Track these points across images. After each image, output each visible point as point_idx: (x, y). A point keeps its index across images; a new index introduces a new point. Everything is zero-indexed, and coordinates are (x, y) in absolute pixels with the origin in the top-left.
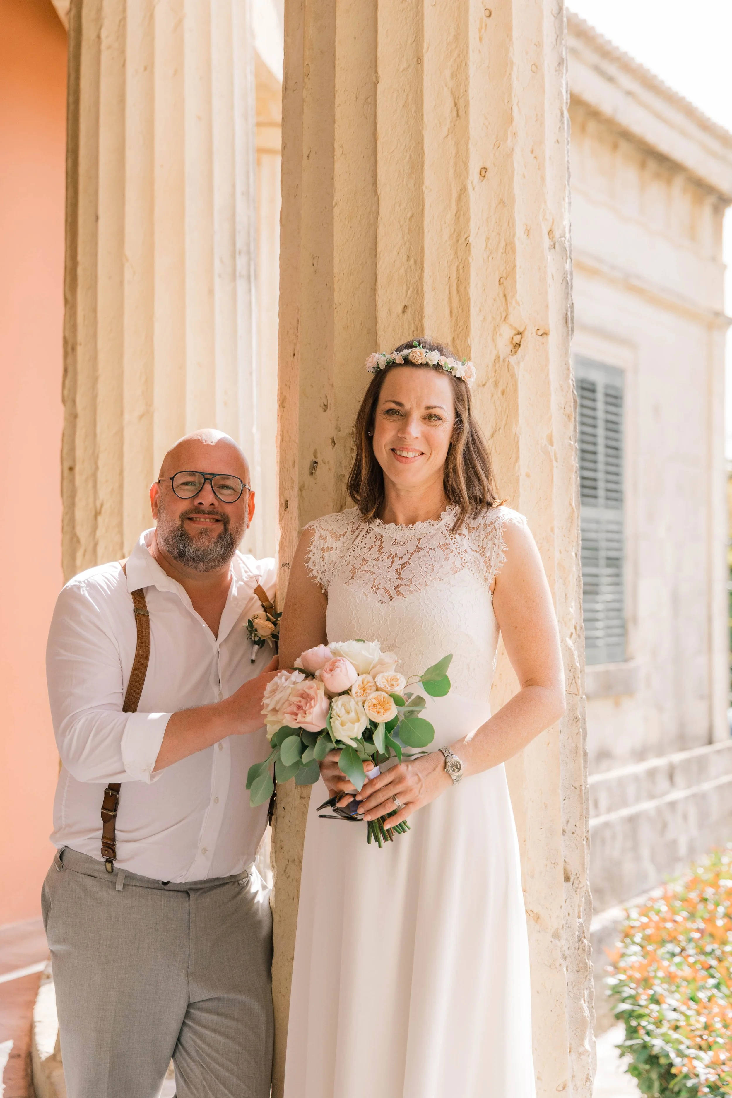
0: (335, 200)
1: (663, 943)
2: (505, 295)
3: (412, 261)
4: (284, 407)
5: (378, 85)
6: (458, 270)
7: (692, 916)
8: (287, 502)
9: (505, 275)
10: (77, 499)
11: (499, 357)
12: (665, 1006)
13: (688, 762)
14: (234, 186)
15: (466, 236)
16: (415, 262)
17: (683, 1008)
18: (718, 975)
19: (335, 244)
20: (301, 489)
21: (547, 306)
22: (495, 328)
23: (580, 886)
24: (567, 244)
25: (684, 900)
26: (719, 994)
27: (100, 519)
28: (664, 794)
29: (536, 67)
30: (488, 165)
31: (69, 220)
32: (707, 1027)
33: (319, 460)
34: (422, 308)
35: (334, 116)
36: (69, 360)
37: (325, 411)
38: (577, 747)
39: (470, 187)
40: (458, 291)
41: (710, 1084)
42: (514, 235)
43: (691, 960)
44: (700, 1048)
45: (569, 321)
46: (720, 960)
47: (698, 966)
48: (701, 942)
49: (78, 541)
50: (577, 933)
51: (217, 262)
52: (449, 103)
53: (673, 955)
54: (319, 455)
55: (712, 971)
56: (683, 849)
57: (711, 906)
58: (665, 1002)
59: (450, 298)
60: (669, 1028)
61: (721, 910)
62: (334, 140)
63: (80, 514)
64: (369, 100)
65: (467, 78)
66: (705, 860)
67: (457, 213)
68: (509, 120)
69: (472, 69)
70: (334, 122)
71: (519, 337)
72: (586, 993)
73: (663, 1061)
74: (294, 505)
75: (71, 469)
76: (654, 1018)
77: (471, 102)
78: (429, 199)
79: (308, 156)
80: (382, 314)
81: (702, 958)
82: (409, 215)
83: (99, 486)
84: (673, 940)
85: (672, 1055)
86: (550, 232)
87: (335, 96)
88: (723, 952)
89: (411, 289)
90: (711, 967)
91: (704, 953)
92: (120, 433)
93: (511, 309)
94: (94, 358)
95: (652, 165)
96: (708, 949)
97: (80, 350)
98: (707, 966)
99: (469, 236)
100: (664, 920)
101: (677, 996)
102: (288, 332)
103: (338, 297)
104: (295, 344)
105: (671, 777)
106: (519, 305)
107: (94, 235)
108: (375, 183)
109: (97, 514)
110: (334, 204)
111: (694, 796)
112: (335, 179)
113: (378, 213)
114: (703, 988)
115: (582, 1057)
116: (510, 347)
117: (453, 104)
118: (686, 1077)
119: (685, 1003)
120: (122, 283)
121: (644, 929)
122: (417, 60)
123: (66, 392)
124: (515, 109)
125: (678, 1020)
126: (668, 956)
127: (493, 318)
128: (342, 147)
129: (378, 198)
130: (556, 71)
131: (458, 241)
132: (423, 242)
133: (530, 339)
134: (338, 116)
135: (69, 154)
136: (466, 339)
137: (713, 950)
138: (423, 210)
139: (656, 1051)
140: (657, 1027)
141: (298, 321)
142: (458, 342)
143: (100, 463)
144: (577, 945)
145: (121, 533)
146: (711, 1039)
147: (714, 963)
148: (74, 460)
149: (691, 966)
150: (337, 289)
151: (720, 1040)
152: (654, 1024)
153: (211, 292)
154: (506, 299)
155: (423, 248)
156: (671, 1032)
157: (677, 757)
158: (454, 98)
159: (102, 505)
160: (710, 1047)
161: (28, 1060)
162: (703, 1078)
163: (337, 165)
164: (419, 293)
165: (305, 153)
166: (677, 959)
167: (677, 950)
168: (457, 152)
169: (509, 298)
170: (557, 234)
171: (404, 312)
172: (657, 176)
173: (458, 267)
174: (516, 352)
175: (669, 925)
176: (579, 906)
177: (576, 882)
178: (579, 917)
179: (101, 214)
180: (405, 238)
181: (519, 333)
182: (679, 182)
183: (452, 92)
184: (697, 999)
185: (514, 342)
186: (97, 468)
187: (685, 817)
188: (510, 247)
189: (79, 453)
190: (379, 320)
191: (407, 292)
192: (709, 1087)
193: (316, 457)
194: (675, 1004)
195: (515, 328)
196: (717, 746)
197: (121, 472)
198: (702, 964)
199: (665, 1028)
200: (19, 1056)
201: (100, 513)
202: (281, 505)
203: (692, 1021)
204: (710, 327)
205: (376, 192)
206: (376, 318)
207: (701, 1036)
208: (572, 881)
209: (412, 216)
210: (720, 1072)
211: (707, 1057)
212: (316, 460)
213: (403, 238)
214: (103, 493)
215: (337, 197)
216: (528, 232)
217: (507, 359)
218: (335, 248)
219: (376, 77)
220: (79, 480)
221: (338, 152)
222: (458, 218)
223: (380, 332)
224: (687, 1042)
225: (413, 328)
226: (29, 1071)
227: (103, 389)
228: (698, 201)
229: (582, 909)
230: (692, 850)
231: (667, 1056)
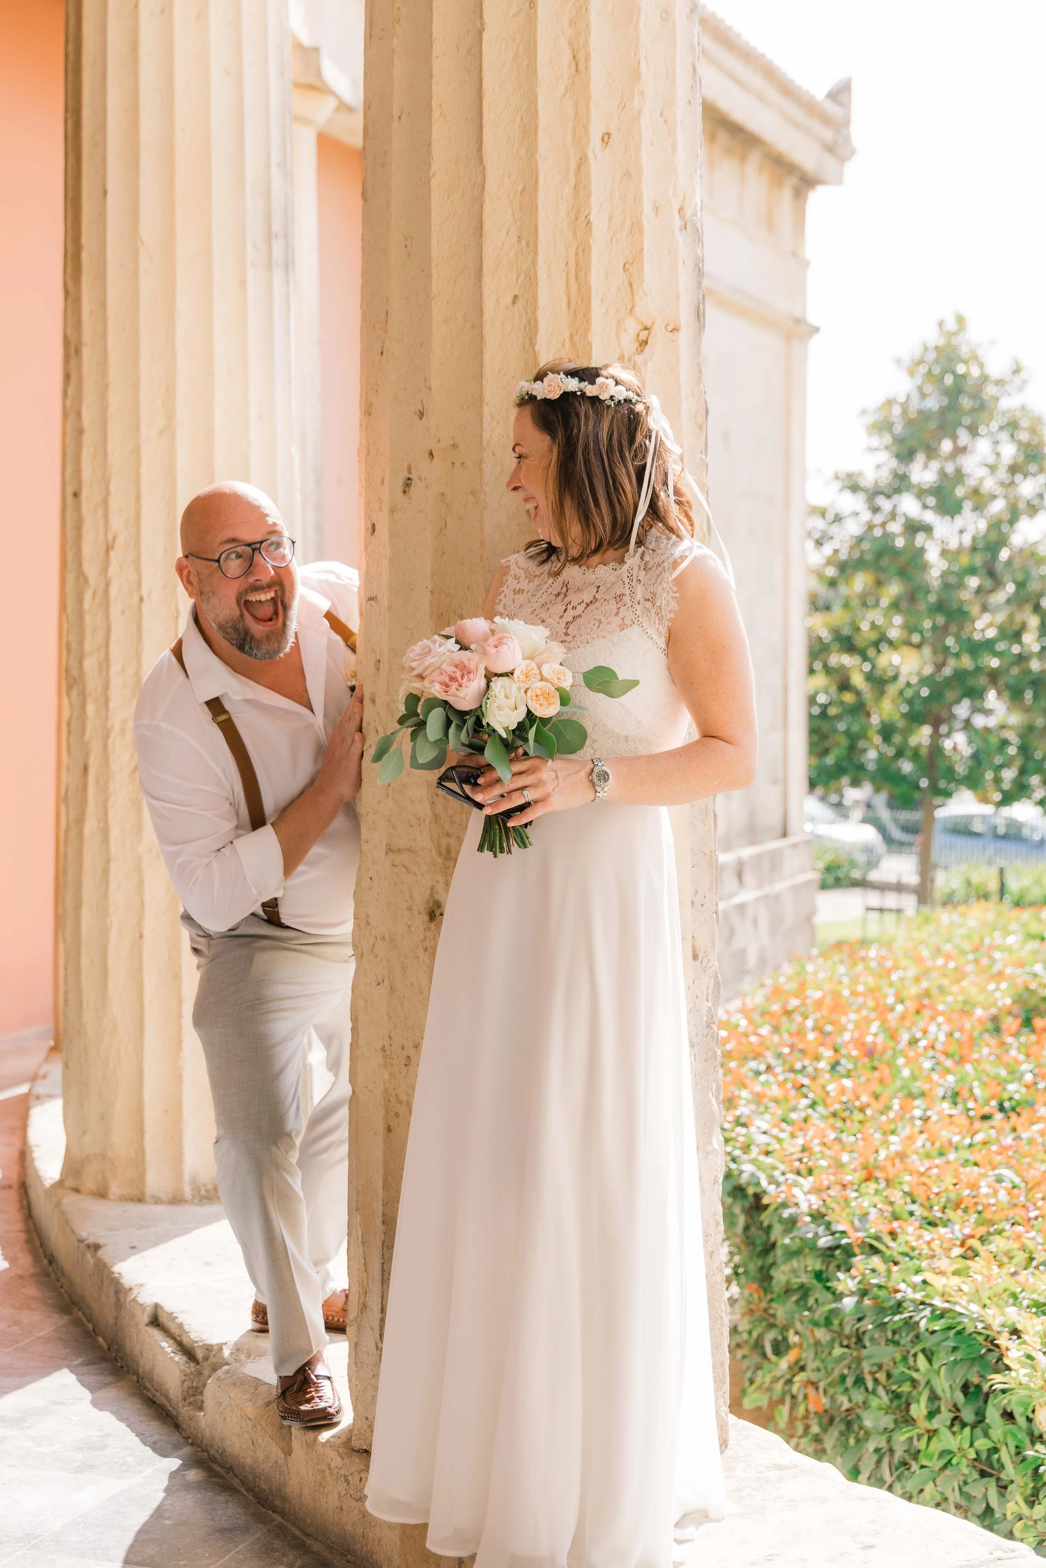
0: (433, 170)
1: (745, 1059)
2: (630, 284)
3: (524, 243)
4: (370, 415)
5: (484, 33)
6: (577, 254)
7: (776, 1029)
8: (374, 526)
9: (630, 260)
10: (85, 530)
11: (623, 356)
12: (753, 1129)
13: (759, 857)
14: (268, 155)
15: (586, 213)
16: (528, 244)
17: (775, 1131)
18: (811, 1095)
19: (433, 221)
20: (392, 511)
21: (678, 297)
22: (619, 323)
23: (710, 965)
24: (699, 225)
25: (763, 1014)
26: (816, 1115)
27: (113, 554)
28: (731, 895)
29: (667, 13)
30: (612, 130)
31: (70, 194)
32: (804, 1149)
33: (414, 476)
34: (535, 298)
35: (431, 69)
36: (73, 364)
37: (421, 418)
38: (707, 808)
39: (591, 155)
40: (577, 278)
41: (813, 1212)
42: (641, 213)
43: (781, 1078)
44: (798, 1173)
45: (701, 316)
46: (814, 1079)
47: (789, 1085)
48: (789, 1058)
49: (86, 581)
50: (705, 1018)
51: (250, 248)
52: (567, 55)
53: (758, 1073)
54: (413, 470)
55: (804, 1090)
56: (752, 961)
57: (798, 1018)
58: (752, 1125)
59: (568, 287)
60: (759, 1154)
61: (809, 1023)
62: (431, 98)
63: (87, 548)
64: (473, 51)
65: (587, 26)
66: (788, 969)
67: (576, 186)
68: (636, 76)
69: (594, 17)
70: (431, 77)
71: (646, 332)
72: (714, 1085)
73: (751, 1191)
74: (383, 530)
75: (76, 495)
76: (742, 1143)
77: (593, 54)
78: (544, 168)
79: (400, 118)
80: (489, 306)
81: (791, 1076)
82: (520, 189)
83: (111, 516)
84: (757, 1056)
85: (764, 1183)
86: (681, 210)
87: (432, 45)
88: (816, 1070)
89: (523, 275)
90: (803, 1086)
91: (792, 1070)
92: (136, 453)
93: (637, 299)
94: (103, 362)
95: (723, 137)
96: (798, 1066)
97: (86, 352)
98: (798, 1085)
99: (590, 214)
100: (747, 1035)
101: (767, 1117)
102: (374, 327)
103: (436, 285)
104: (384, 341)
105: (740, 875)
106: (646, 295)
107: (102, 214)
108: (480, 150)
109: (108, 548)
110: (431, 174)
111: (766, 897)
112: (433, 145)
113: (483, 186)
114: (794, 1109)
115: (710, 1156)
116: (636, 345)
117: (571, 57)
118: (784, 1205)
119: (776, 1126)
120: (136, 272)
121: (724, 1045)
122: (530, 5)
123: (68, 403)
124: (643, 63)
125: (768, 1144)
126: (751, 1074)
127: (617, 311)
128: (441, 106)
129: (484, 167)
130: (688, 18)
131: (577, 219)
132: (536, 221)
133: (658, 336)
134: (435, 70)
135: (69, 115)
136: (586, 334)
137: (804, 1067)
138: (536, 182)
139: (744, 1179)
140: (745, 1153)
141: (387, 312)
142: (576, 338)
143: (113, 487)
144: (705, 1032)
145: (138, 570)
146: (810, 1164)
147: (806, 1081)
148: (79, 483)
149: (781, 1084)
150: (435, 275)
151: (823, 1163)
152: (741, 1149)
153: (243, 283)
154: (632, 289)
155: (536, 228)
156: (762, 1158)
157: (747, 852)
158: (573, 50)
159: (114, 538)
160: (810, 1172)
161: (22, 1192)
162: (804, 1207)
163: (435, 129)
164: (531, 280)
165: (396, 112)
166: (763, 1078)
167: (763, 1067)
168: (576, 114)
169: (635, 286)
170: (688, 212)
171: (514, 302)
172: (729, 151)
173: (577, 250)
174: (642, 351)
175: (753, 1039)
176: (708, 988)
177: (705, 961)
178: (708, 1001)
179: (110, 187)
180: (516, 216)
181: (646, 329)
182: (755, 158)
183: (570, 43)
184: (789, 1120)
185: (640, 339)
186: (108, 493)
187: (755, 923)
188: (636, 228)
189: (87, 475)
190: (486, 312)
191: (518, 279)
192: (811, 1215)
193: (410, 473)
194: (765, 1126)
195: (642, 323)
196: (792, 840)
197: (138, 499)
198: (794, 1082)
199: (755, 1152)
200: (10, 1187)
201: (112, 547)
202: (367, 529)
203: (786, 1145)
204: (789, 337)
205: (481, 160)
206: (482, 311)
207: (800, 1160)
208: (700, 958)
209: (524, 189)
210: (825, 1197)
211: (807, 1183)
212: (409, 476)
213: (513, 215)
214: (117, 523)
215: (435, 167)
216: (656, 210)
217: (633, 359)
218: (433, 227)
219: (482, 24)
220: (86, 508)
221: (436, 113)
222: (578, 192)
223: (487, 328)
224: (782, 1167)
225: (524, 322)
226: (25, 1203)
227: (115, 399)
228: (777, 182)
229: (710, 991)
230: (762, 961)
231: (758, 1184)
